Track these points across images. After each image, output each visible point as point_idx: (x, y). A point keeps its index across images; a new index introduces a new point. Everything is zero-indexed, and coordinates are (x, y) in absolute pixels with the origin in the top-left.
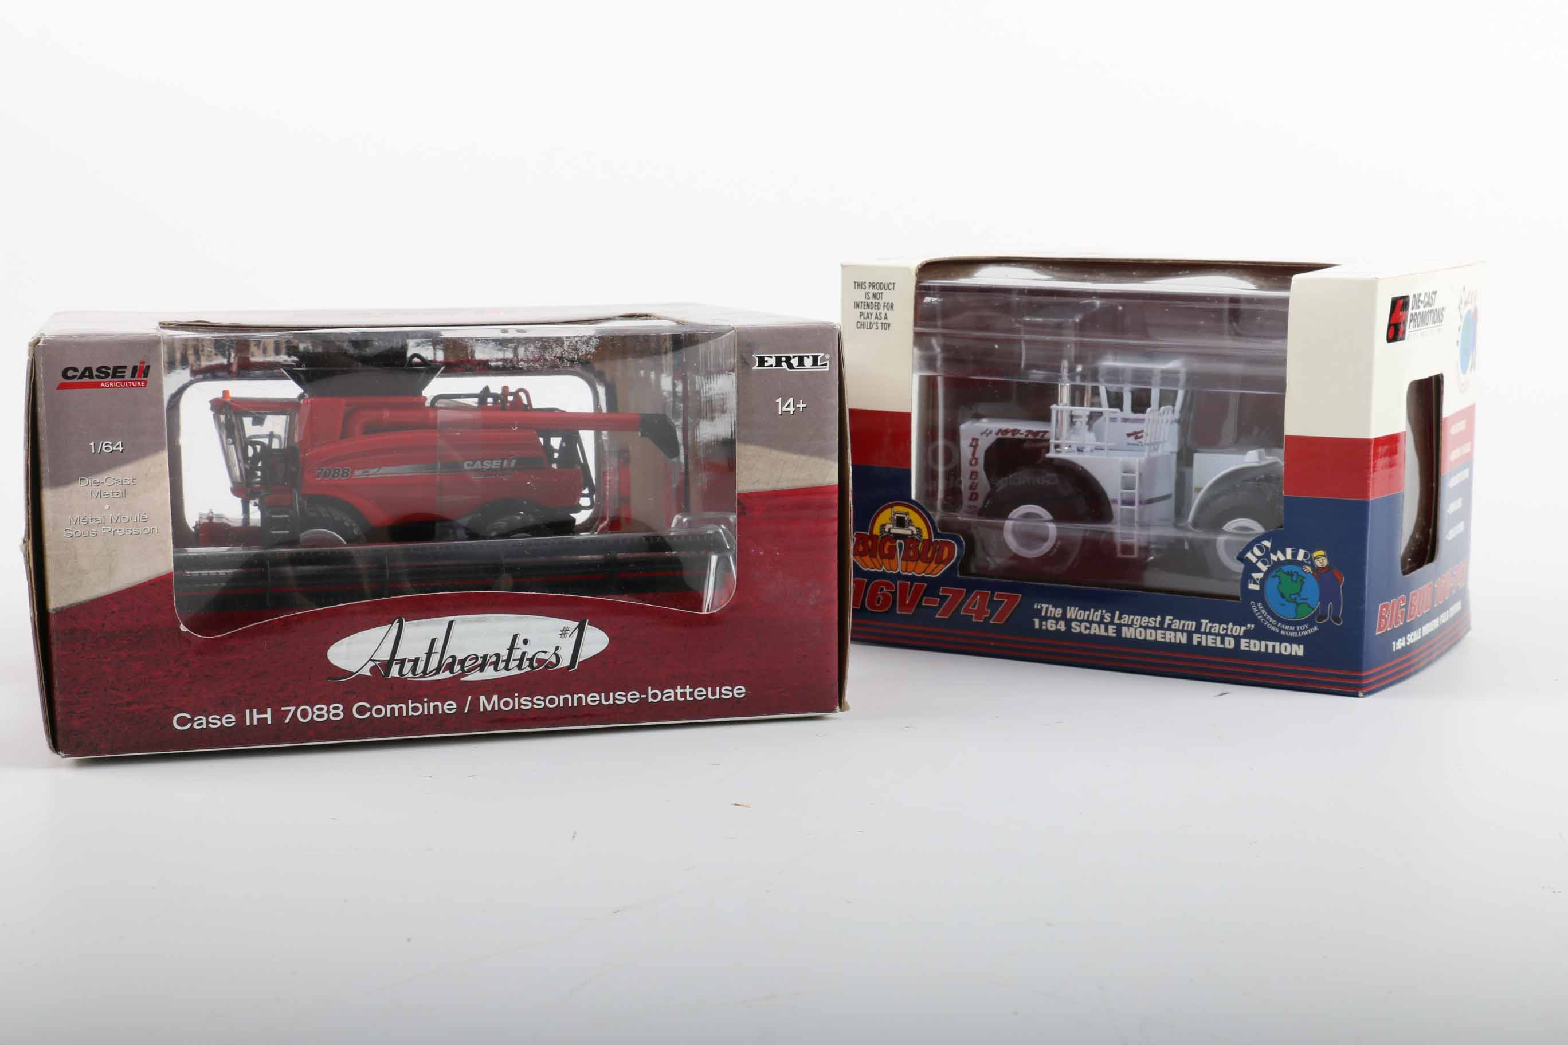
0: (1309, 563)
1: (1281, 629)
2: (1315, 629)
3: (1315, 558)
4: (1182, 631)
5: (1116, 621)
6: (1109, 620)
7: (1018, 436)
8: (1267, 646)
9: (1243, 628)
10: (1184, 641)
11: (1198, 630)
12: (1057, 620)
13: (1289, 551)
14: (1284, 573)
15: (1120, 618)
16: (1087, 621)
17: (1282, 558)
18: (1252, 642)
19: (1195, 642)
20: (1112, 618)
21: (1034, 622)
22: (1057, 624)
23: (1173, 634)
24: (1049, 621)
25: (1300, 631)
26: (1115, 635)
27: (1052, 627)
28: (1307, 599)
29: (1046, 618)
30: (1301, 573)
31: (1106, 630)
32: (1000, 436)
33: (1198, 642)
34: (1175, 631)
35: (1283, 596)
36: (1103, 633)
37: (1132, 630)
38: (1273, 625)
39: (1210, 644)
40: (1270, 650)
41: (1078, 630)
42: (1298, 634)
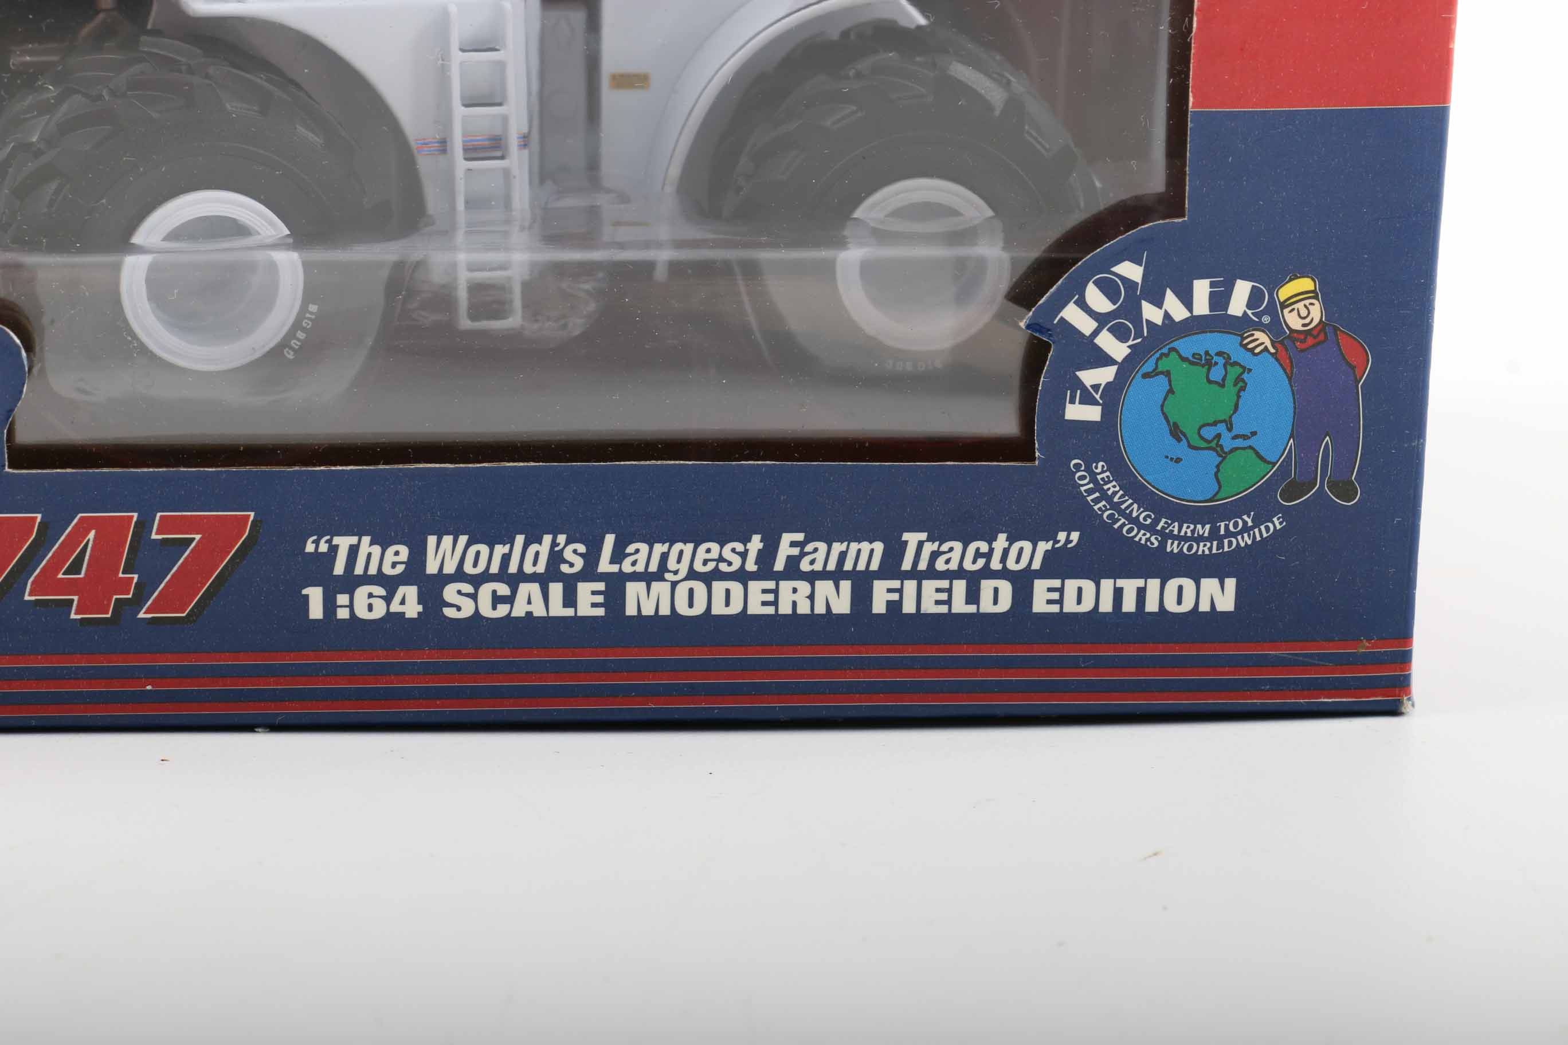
0: (1266, 319)
1: (1165, 536)
2: (1277, 523)
3: (1284, 305)
4: (836, 576)
5: (605, 566)
6: (579, 564)
8: (1118, 593)
9: (1044, 546)
10: (842, 605)
11: (891, 568)
12: (390, 584)
13: (1202, 289)
14: (1184, 359)
15: (618, 556)
16: (502, 576)
17: (1178, 312)
18: (1071, 585)
19: (879, 607)
20: (591, 558)
21: (306, 597)
22: (388, 599)
23: (804, 587)
24: (362, 592)
25: (1229, 534)
26: (600, 612)
27: (370, 608)
28: (1254, 434)
29: (350, 583)
30: (1239, 355)
31: (569, 599)
33: (889, 603)
34: (812, 577)
35: (1176, 432)
36: (558, 609)
37: (660, 588)
38: (1141, 527)
39: (929, 607)
40: (1129, 605)
41: (467, 609)
42: (1220, 546)
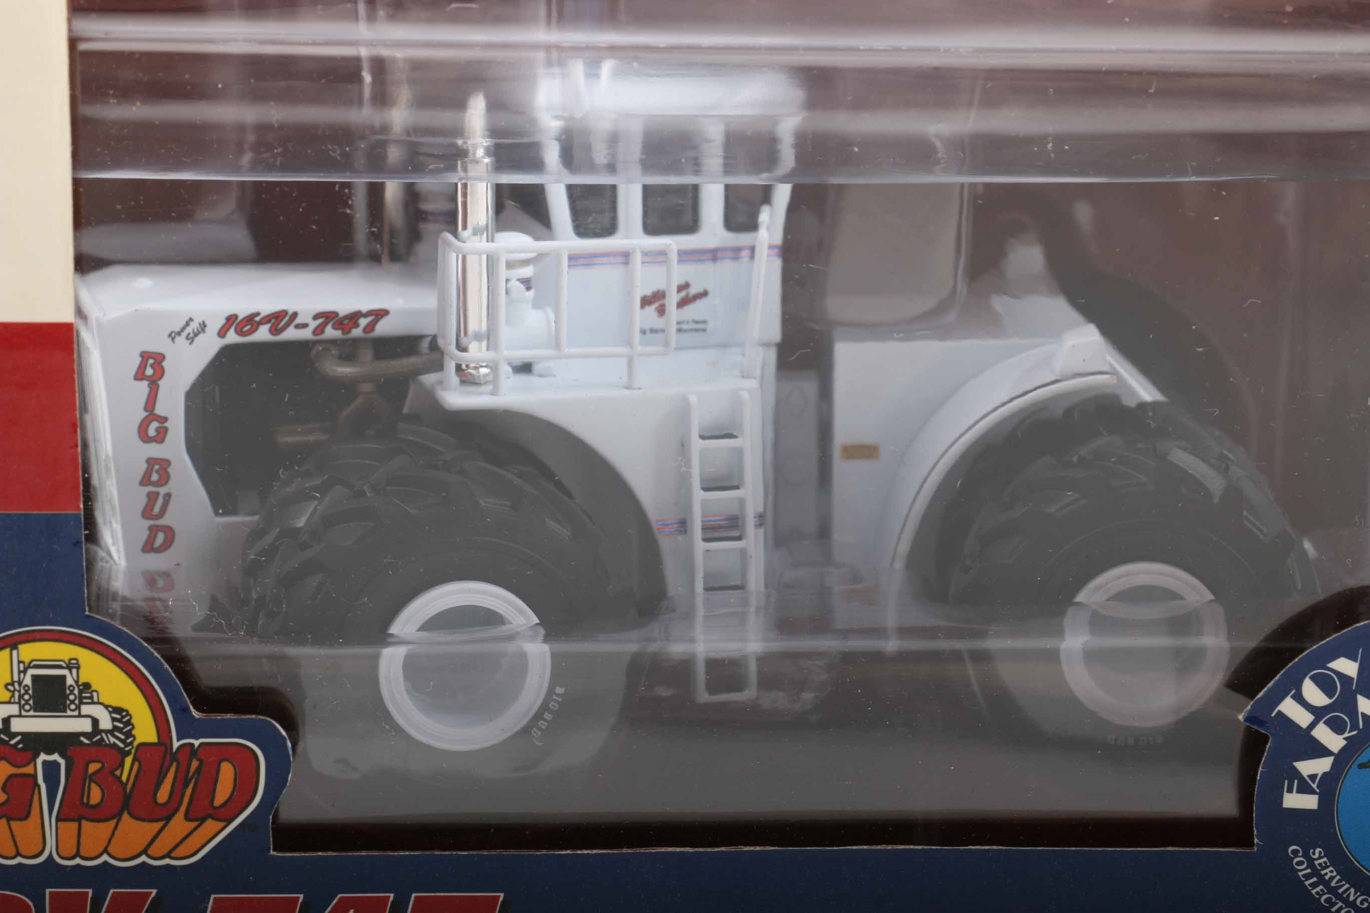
7: (291, 334)
32: (232, 337)
